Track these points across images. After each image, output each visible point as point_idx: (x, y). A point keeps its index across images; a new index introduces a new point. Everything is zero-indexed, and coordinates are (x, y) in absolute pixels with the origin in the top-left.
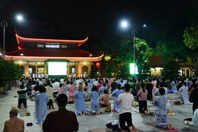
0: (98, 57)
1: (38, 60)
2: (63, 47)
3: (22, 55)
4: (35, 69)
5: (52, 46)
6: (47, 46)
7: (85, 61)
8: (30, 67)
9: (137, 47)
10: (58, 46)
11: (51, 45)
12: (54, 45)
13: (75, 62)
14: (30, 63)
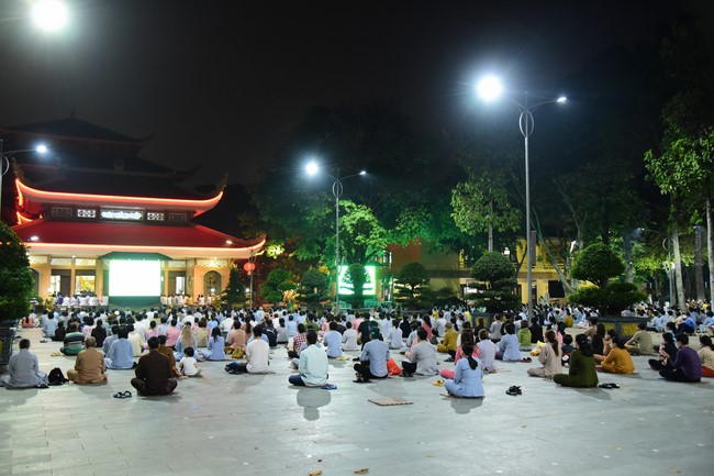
0: (247, 246)
1: (77, 255)
2: (153, 216)
3: (35, 238)
4: (70, 277)
5: (121, 215)
6: (105, 215)
7: (215, 259)
8: (55, 272)
9: (347, 224)
10: (137, 216)
11: (116, 210)
12: (124, 210)
13: (186, 260)
14: (55, 262)
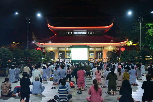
2: (91, 33)
4: (65, 54)
5: (80, 33)
6: (75, 33)
7: (110, 47)
8: (60, 52)
10: (85, 33)
11: (78, 32)
12: (81, 31)
13: (102, 47)
14: (60, 49)
